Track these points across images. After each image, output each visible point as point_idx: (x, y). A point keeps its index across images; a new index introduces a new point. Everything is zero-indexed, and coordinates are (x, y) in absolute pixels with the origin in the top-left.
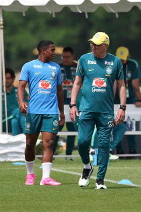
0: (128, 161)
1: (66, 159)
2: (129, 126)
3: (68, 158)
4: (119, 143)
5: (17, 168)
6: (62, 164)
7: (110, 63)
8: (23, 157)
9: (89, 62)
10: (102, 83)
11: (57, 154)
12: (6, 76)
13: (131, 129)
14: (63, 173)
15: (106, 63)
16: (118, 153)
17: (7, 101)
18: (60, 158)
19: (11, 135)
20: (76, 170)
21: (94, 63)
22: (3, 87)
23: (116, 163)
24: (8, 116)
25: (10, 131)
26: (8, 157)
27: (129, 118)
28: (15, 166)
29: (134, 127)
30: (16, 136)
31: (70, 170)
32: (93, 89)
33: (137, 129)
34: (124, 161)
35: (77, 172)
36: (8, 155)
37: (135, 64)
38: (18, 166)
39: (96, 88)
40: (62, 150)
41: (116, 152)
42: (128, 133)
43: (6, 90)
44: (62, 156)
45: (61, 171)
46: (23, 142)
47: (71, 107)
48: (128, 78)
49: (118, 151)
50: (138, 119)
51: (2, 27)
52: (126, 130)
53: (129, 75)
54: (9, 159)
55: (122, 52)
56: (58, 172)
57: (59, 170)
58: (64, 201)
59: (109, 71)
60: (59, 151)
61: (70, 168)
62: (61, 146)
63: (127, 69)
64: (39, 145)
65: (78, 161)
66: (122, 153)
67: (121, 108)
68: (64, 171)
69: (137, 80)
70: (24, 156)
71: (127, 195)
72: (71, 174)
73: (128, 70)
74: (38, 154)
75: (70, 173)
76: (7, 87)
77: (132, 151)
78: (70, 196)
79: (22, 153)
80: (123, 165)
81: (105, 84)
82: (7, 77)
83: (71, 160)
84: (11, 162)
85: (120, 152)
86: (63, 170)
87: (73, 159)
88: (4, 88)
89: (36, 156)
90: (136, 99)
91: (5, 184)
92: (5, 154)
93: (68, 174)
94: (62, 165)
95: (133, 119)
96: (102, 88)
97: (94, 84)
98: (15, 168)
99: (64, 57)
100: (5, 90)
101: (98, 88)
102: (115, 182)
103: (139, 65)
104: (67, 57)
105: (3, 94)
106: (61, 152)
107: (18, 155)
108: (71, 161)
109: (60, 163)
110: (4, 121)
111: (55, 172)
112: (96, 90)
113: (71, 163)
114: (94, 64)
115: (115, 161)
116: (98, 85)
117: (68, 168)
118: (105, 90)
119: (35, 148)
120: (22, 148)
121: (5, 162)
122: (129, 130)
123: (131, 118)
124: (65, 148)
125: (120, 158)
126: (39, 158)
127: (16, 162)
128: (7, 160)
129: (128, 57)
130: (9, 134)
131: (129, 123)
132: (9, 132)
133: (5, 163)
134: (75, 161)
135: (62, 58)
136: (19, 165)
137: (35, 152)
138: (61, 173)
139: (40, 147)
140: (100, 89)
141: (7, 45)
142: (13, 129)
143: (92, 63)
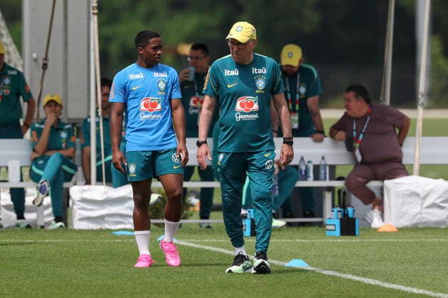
0: (301, 229)
1: (200, 225)
2: (303, 173)
3: (204, 223)
4: (286, 201)
5: (119, 241)
6: (195, 233)
7: (260, 71)
8: (130, 223)
9: (227, 73)
10: (252, 104)
11: (185, 218)
12: (102, 90)
13: (305, 177)
14: (196, 248)
15: (254, 70)
16: (285, 217)
17: (104, 131)
18: (191, 224)
19: (110, 186)
20: (216, 243)
21: (235, 73)
22: (97, 108)
23: (281, 233)
24: (106, 156)
25: (109, 181)
26: (106, 222)
27: (302, 159)
28: (117, 237)
29: (311, 174)
30: (119, 188)
31: (208, 244)
32: (238, 116)
33: (316, 178)
34: (295, 229)
35: (218, 247)
36: (106, 219)
37: (312, 72)
38: (122, 237)
39: (242, 113)
40: (194, 211)
41: (281, 214)
42: (300, 184)
43: (103, 114)
44: (194, 220)
45: (192, 245)
46: (129, 199)
47: (199, 144)
48: (300, 95)
49: (285, 212)
50: (317, 162)
51: (96, 11)
52: (298, 180)
53: (303, 90)
54: (107, 226)
55: (292, 53)
56: (187, 247)
57: (188, 244)
58: (197, 293)
59: (261, 84)
60: (189, 213)
61: (206, 241)
62: (192, 205)
63: (298, 81)
64: (156, 203)
65: (219, 230)
66: (292, 217)
67: (284, 142)
68: (197, 246)
69: (316, 98)
70: (132, 220)
71: (299, 284)
72: (208, 251)
73: (300, 82)
74: (154, 218)
75: (207, 248)
76: (104, 109)
77: (308, 213)
78: (207, 286)
79: (128, 216)
80: (294, 236)
81: (256, 107)
82: (104, 92)
83: (208, 227)
84: (111, 230)
85: (288, 214)
86: (195, 243)
87: (211, 225)
88: (100, 110)
89: (152, 221)
90: (315, 129)
91: (102, 266)
92: (102, 218)
93: (203, 251)
94: (195, 236)
95: (309, 162)
96: (251, 113)
97: (238, 107)
98: (116, 241)
99: (191, 58)
100: (100, 114)
101: (246, 114)
102: (280, 263)
103: (318, 73)
104: (197, 58)
105: (98, 120)
106: (191, 215)
107: (122, 220)
108: (208, 229)
109: (191, 231)
110: (99, 163)
111: (183, 246)
112: (242, 117)
113: (208, 232)
114: (235, 76)
115: (280, 229)
116: (245, 108)
117: (203, 240)
118: (256, 116)
119: (149, 208)
120: (129, 208)
121: (101, 230)
122: (303, 180)
123: (306, 159)
124: (198, 209)
125: (289, 224)
126: (156, 224)
127: (118, 230)
128: (103, 228)
129: (300, 61)
130: (106, 185)
131: (303, 168)
132: (107, 181)
133: (101, 232)
134: (215, 229)
135: (189, 59)
136: (123, 235)
137: (150, 213)
138: (191, 249)
139: (157, 206)
140: (249, 114)
141: (104, 40)
142: (114, 177)
143: (231, 74)
